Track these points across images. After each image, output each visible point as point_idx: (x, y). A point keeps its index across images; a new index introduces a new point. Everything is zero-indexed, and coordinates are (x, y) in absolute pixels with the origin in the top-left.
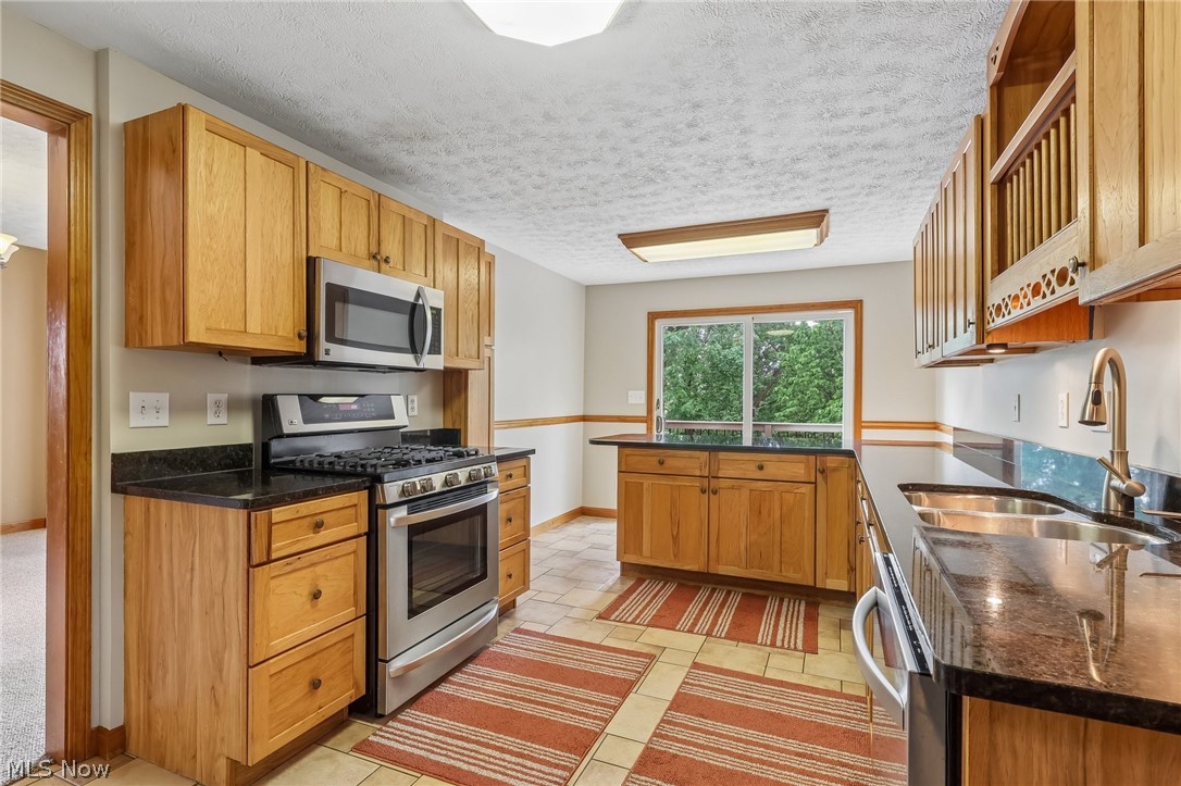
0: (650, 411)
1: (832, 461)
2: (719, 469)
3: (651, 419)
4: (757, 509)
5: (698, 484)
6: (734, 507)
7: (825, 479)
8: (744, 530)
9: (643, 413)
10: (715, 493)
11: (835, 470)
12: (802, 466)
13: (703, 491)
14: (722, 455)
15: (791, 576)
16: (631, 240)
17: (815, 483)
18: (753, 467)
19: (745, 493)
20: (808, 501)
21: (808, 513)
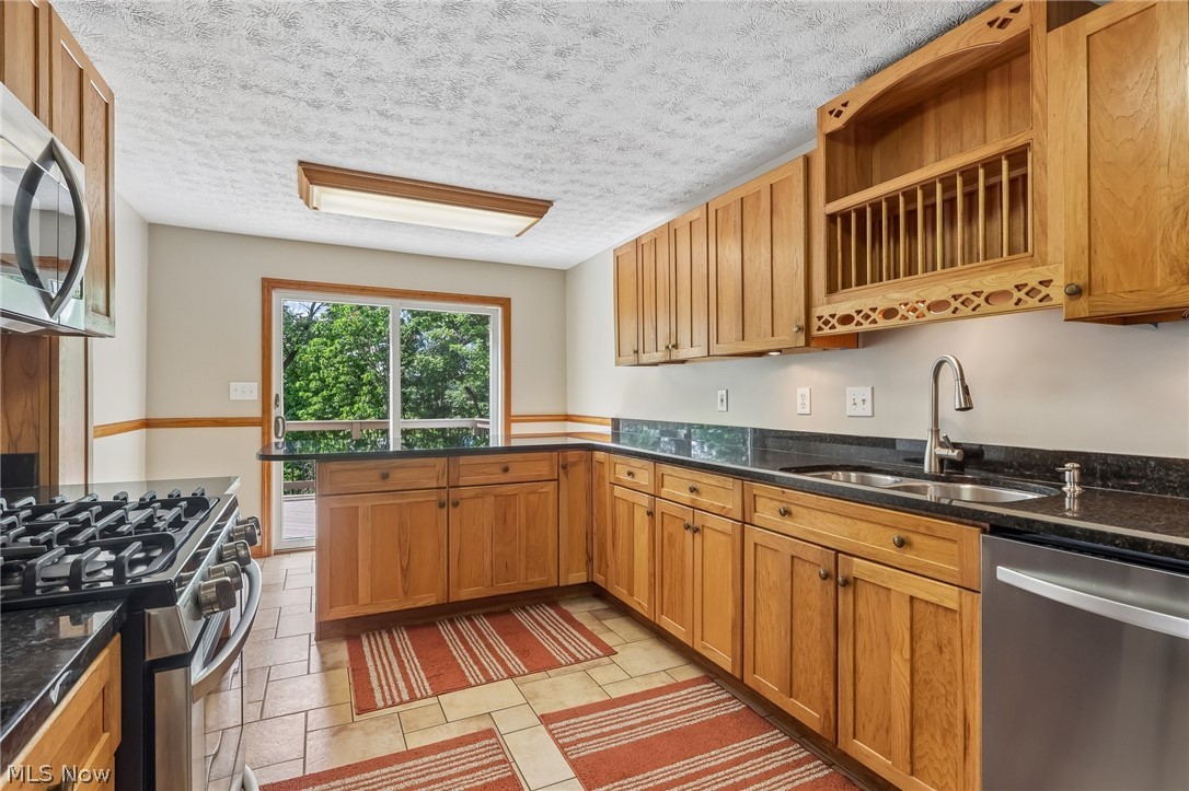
0: (266, 409)
1: (572, 456)
2: (459, 476)
3: (269, 421)
4: (503, 519)
5: (435, 498)
6: (478, 517)
7: (566, 474)
8: (489, 543)
9: (257, 413)
10: (456, 504)
11: (574, 464)
12: (545, 463)
13: (442, 505)
14: (463, 460)
15: (537, 580)
16: (316, 174)
17: (558, 480)
18: (497, 469)
19: (490, 500)
20: (552, 498)
21: (551, 512)
